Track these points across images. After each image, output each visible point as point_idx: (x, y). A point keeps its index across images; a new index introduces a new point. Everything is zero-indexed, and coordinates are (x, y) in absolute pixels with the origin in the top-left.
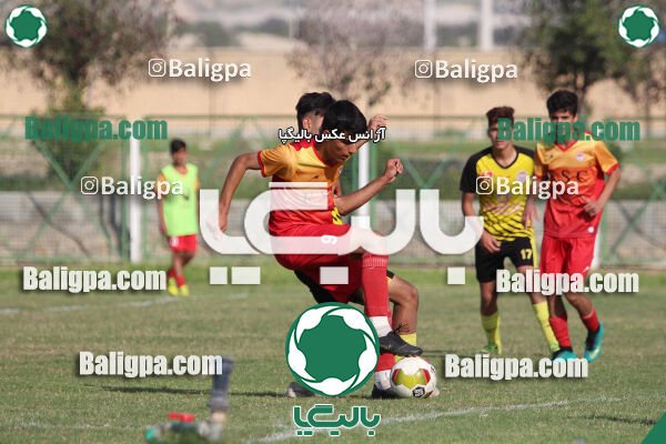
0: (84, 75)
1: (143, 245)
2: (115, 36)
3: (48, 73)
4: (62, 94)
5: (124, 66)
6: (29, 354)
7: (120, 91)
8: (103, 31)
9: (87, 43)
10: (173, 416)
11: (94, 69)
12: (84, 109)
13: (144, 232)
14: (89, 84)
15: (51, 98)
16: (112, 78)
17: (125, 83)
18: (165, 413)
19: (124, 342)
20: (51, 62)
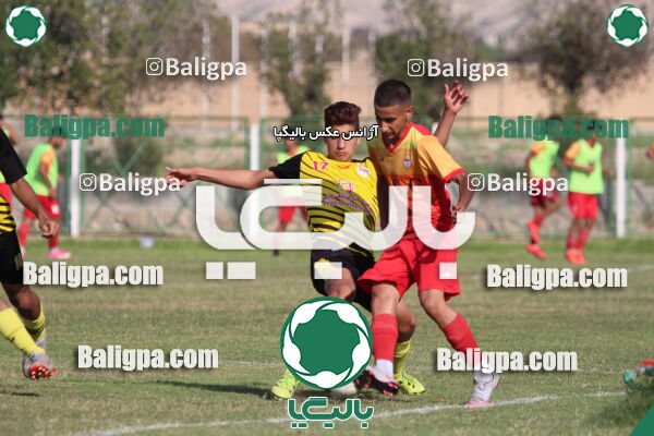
0: (580, 85)
1: (627, 221)
2: (606, 53)
3: (551, 83)
4: (562, 100)
5: (613, 79)
6: (532, 311)
7: (610, 99)
8: (596, 50)
9: (583, 60)
10: (646, 363)
11: (588, 80)
12: (580, 113)
13: (628, 212)
14: (583, 92)
15: (553, 104)
16: (603, 87)
17: (613, 92)
18: (642, 359)
19: (610, 302)
20: (554, 75)
